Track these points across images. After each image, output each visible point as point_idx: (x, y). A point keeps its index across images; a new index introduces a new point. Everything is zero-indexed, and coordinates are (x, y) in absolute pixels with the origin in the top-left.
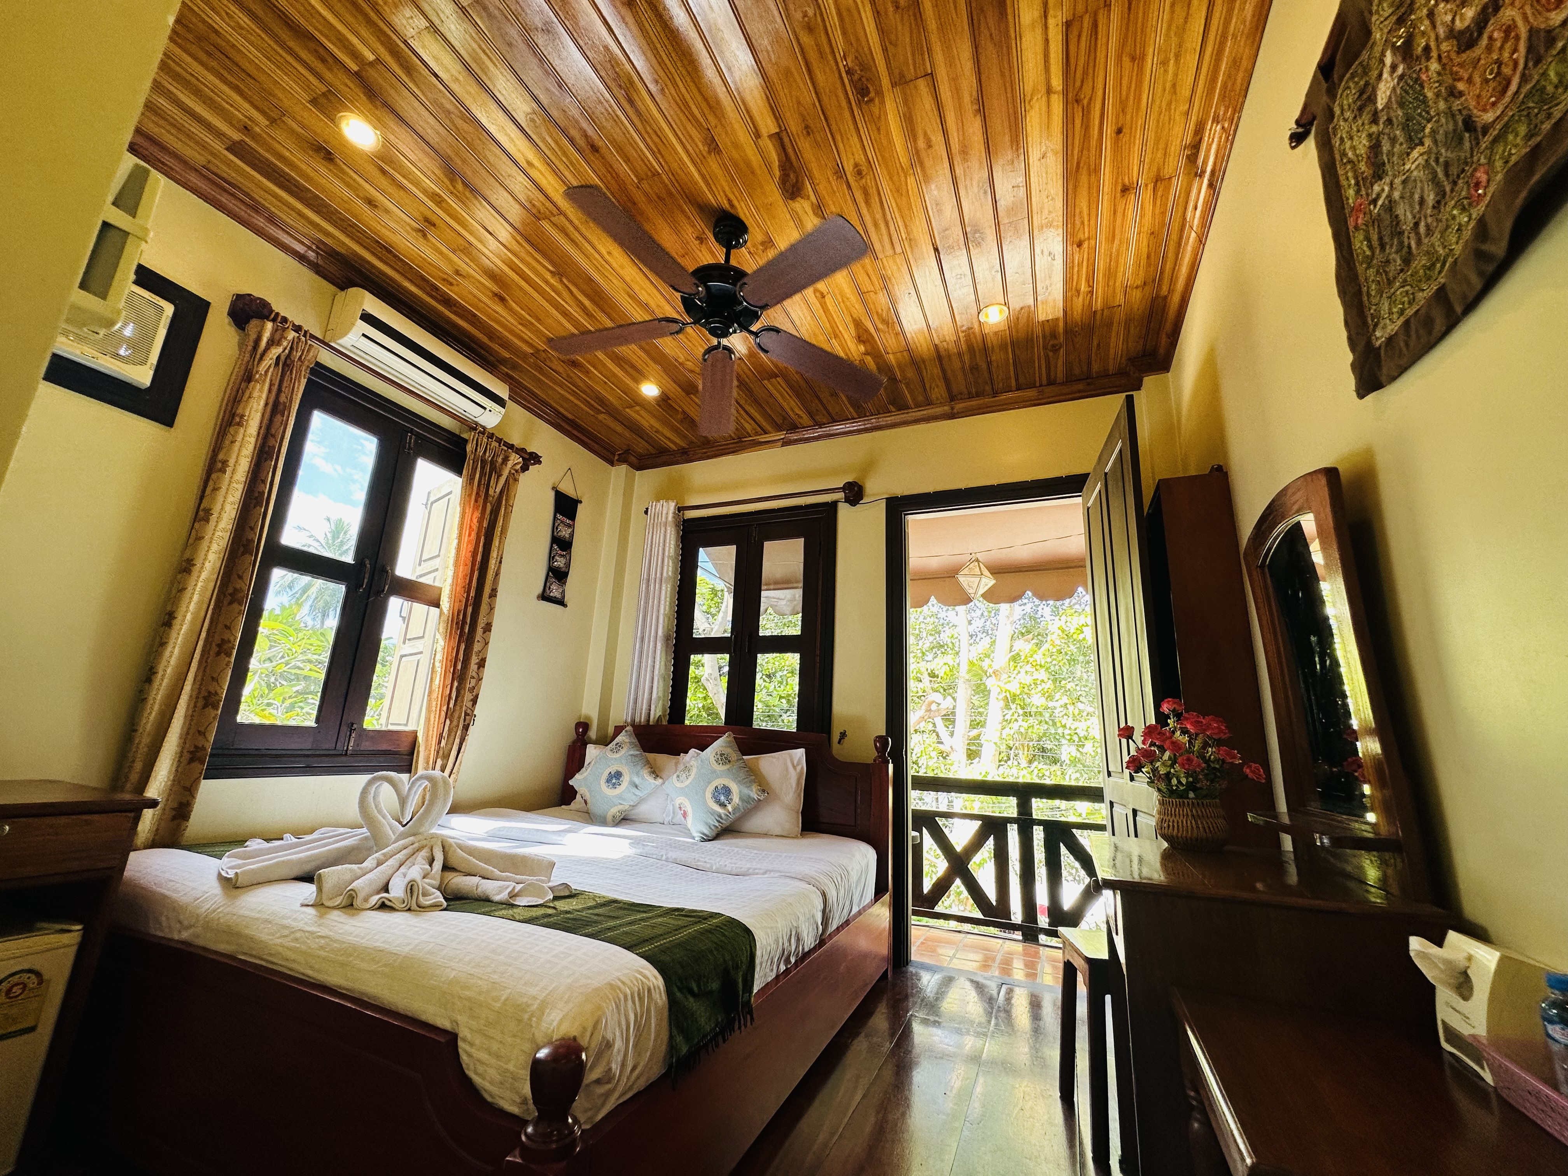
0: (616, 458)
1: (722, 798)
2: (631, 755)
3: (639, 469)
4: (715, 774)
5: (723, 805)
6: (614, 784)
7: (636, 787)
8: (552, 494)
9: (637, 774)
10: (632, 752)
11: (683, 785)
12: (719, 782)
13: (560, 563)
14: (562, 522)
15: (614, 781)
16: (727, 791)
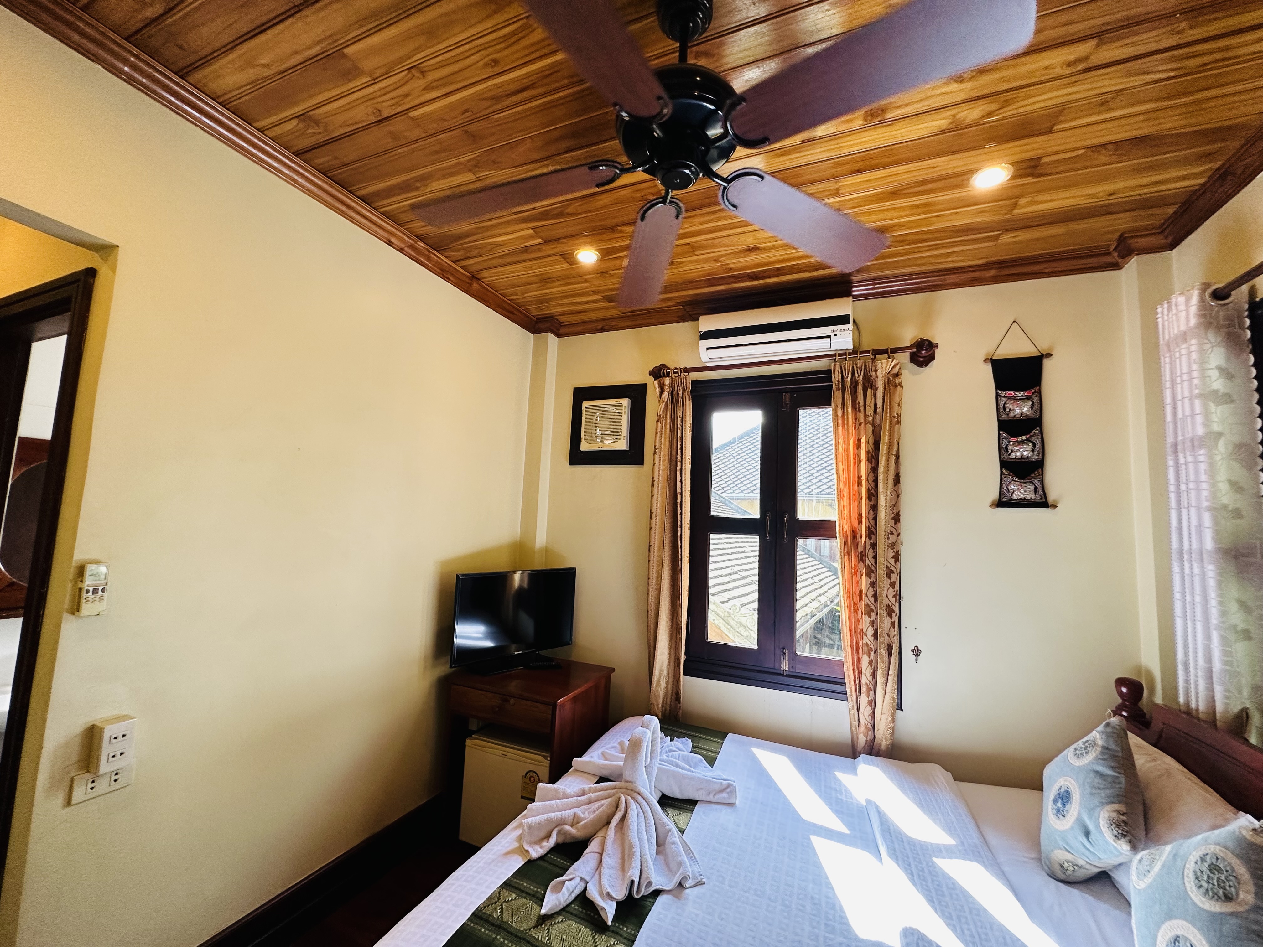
0: (1116, 254)
2: (1097, 773)
3: (1172, 246)
6: (1060, 811)
7: (1087, 834)
8: (989, 368)
10: (1100, 768)
13: (1022, 451)
14: (1010, 398)
15: (1060, 805)
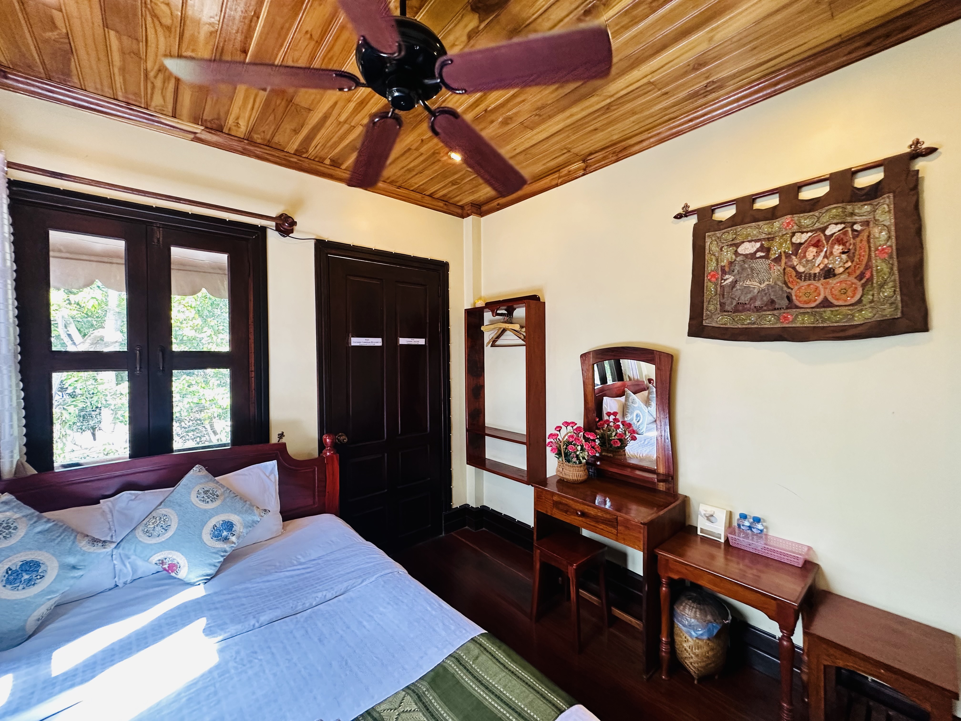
1: (225, 533)
2: (39, 532)
4: (208, 515)
5: (226, 539)
6: (30, 580)
7: (74, 567)
9: (70, 552)
10: (39, 529)
11: (162, 539)
12: (217, 520)
15: (26, 577)
16: (229, 526)
